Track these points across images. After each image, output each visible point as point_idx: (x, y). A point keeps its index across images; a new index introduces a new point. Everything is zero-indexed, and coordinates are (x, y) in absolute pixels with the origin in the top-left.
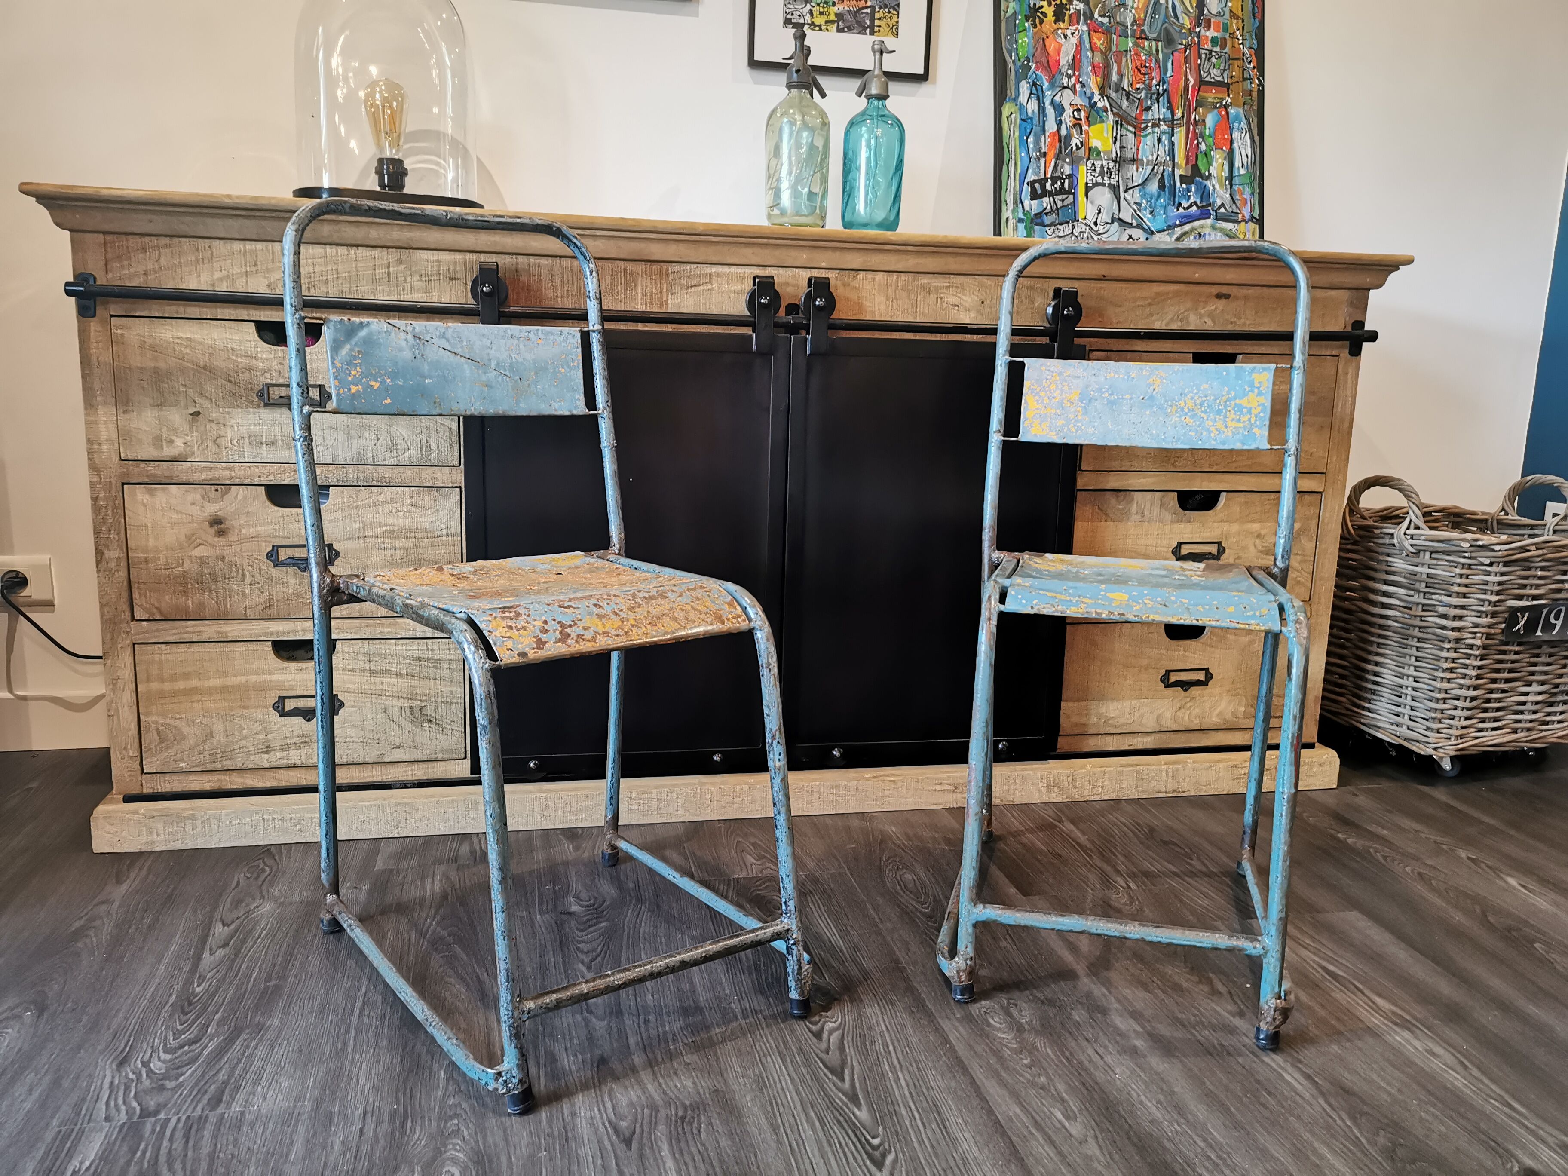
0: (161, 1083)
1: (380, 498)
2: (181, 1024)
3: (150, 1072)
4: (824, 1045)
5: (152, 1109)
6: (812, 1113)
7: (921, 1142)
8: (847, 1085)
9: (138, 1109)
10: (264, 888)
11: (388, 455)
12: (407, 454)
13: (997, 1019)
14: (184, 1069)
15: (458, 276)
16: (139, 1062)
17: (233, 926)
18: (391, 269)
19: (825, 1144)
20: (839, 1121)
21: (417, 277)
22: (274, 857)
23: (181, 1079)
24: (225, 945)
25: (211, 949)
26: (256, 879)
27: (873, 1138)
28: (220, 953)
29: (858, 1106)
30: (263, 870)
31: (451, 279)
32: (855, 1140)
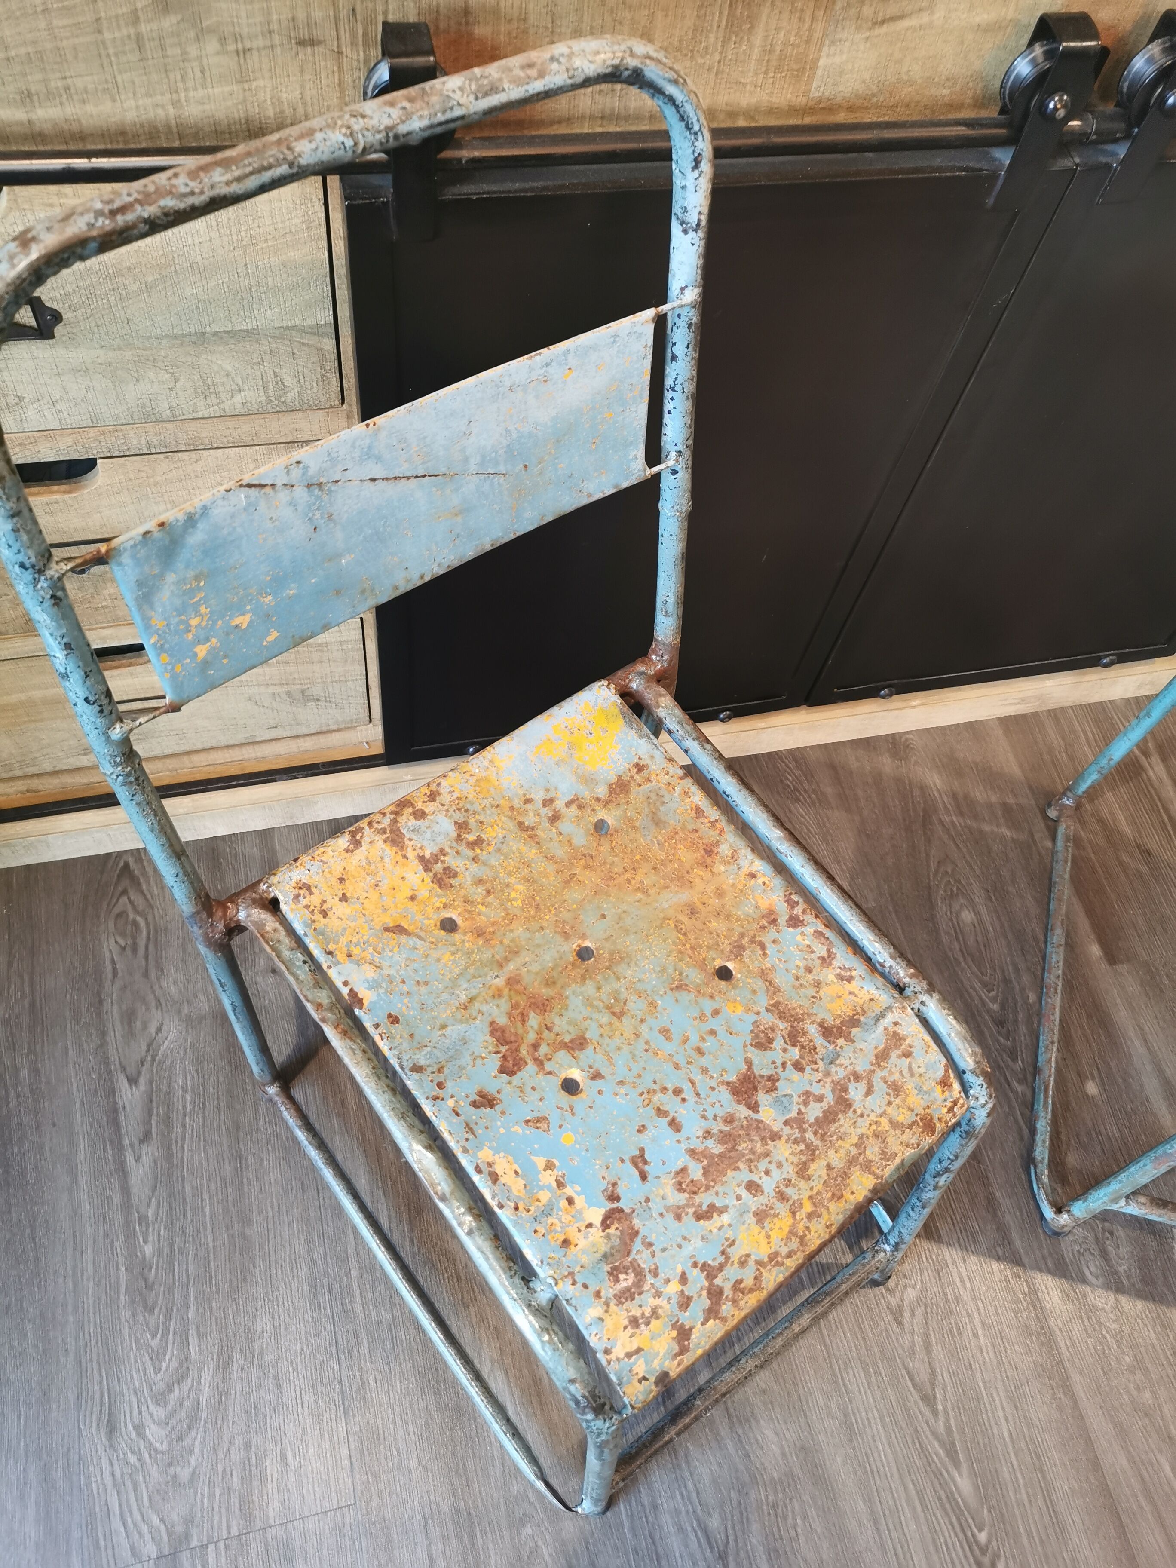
0: (172, 1471)
1: (198, 467)
2: (154, 1336)
3: (150, 1447)
4: (906, 1340)
5: (180, 1529)
6: (911, 1486)
7: (1029, 1535)
8: (941, 1428)
9: (162, 1527)
10: (153, 976)
11: (201, 403)
12: (238, 399)
13: (1093, 1269)
14: (187, 1441)
15: (318, 34)
16: (131, 1428)
17: (142, 1081)
18: (144, 28)
19: (931, 1548)
20: (940, 1499)
21: (212, 45)
22: (139, 884)
23: (193, 1461)
24: (146, 1137)
25: (132, 1145)
26: (135, 950)
27: (980, 1530)
28: (149, 1153)
29: (957, 1464)
30: (135, 923)
31: (301, 43)
32: (961, 1535)
